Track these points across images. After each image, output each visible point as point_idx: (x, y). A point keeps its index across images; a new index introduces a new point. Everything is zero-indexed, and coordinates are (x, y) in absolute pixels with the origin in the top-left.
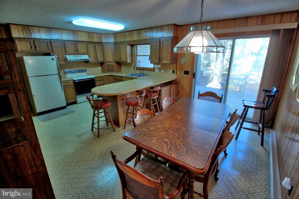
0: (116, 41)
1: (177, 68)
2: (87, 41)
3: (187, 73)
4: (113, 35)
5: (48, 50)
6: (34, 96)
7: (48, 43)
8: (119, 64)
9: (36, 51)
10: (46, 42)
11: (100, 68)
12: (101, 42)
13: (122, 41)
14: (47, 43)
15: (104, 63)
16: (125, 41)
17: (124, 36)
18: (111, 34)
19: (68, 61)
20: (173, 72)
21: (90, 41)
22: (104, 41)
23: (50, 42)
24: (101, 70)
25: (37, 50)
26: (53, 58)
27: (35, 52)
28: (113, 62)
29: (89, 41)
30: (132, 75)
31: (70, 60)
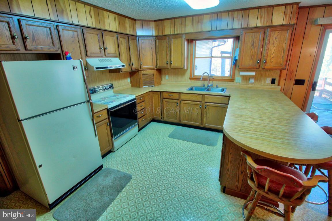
0: (160, 34)
1: (280, 76)
2: (118, 31)
3: (299, 82)
4: (154, 23)
5: (53, 45)
6: (40, 166)
7: (52, 29)
8: (160, 71)
9: (26, 49)
10: (49, 26)
11: (129, 80)
12: (135, 34)
13: (176, 33)
14: (50, 29)
15: (138, 71)
16: (183, 32)
17: (181, 24)
18: (152, 21)
19: (94, 71)
20: (273, 81)
21: (122, 32)
22: (139, 33)
23: (55, 26)
24: (130, 83)
25: (29, 46)
26: (74, 64)
27: (23, 51)
28: (153, 69)
29: (119, 32)
30: (192, 89)
31: (97, 68)
